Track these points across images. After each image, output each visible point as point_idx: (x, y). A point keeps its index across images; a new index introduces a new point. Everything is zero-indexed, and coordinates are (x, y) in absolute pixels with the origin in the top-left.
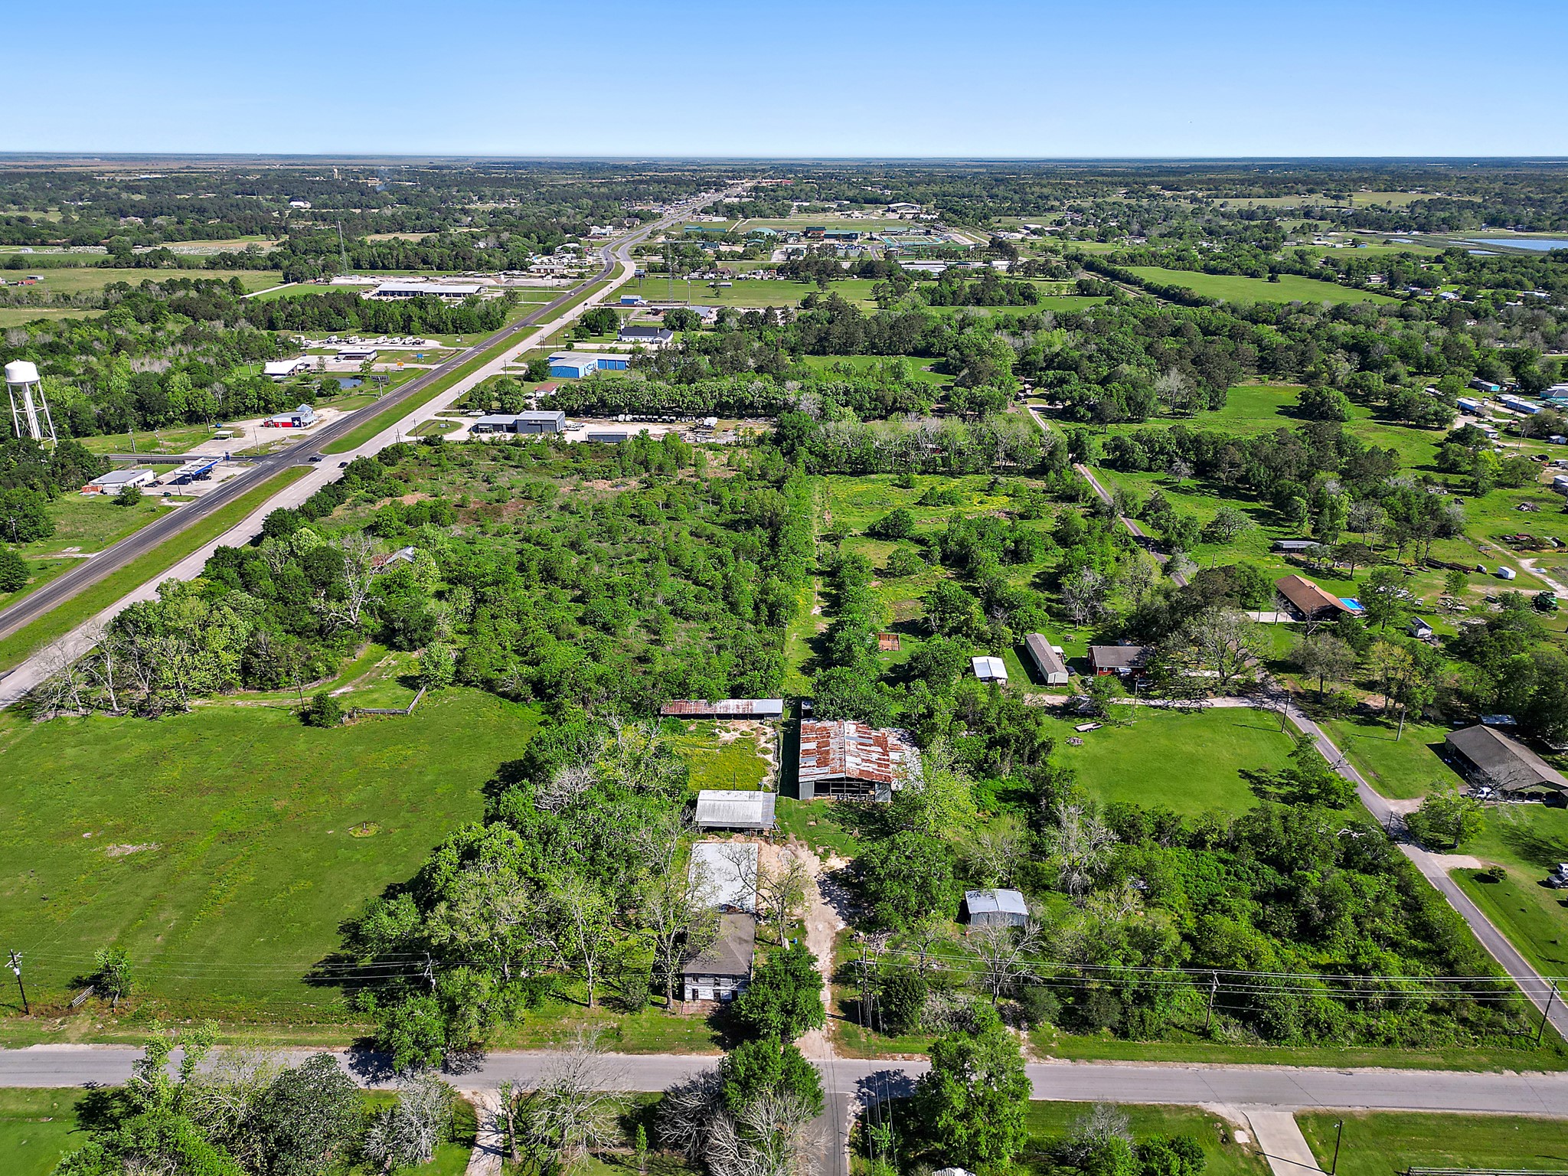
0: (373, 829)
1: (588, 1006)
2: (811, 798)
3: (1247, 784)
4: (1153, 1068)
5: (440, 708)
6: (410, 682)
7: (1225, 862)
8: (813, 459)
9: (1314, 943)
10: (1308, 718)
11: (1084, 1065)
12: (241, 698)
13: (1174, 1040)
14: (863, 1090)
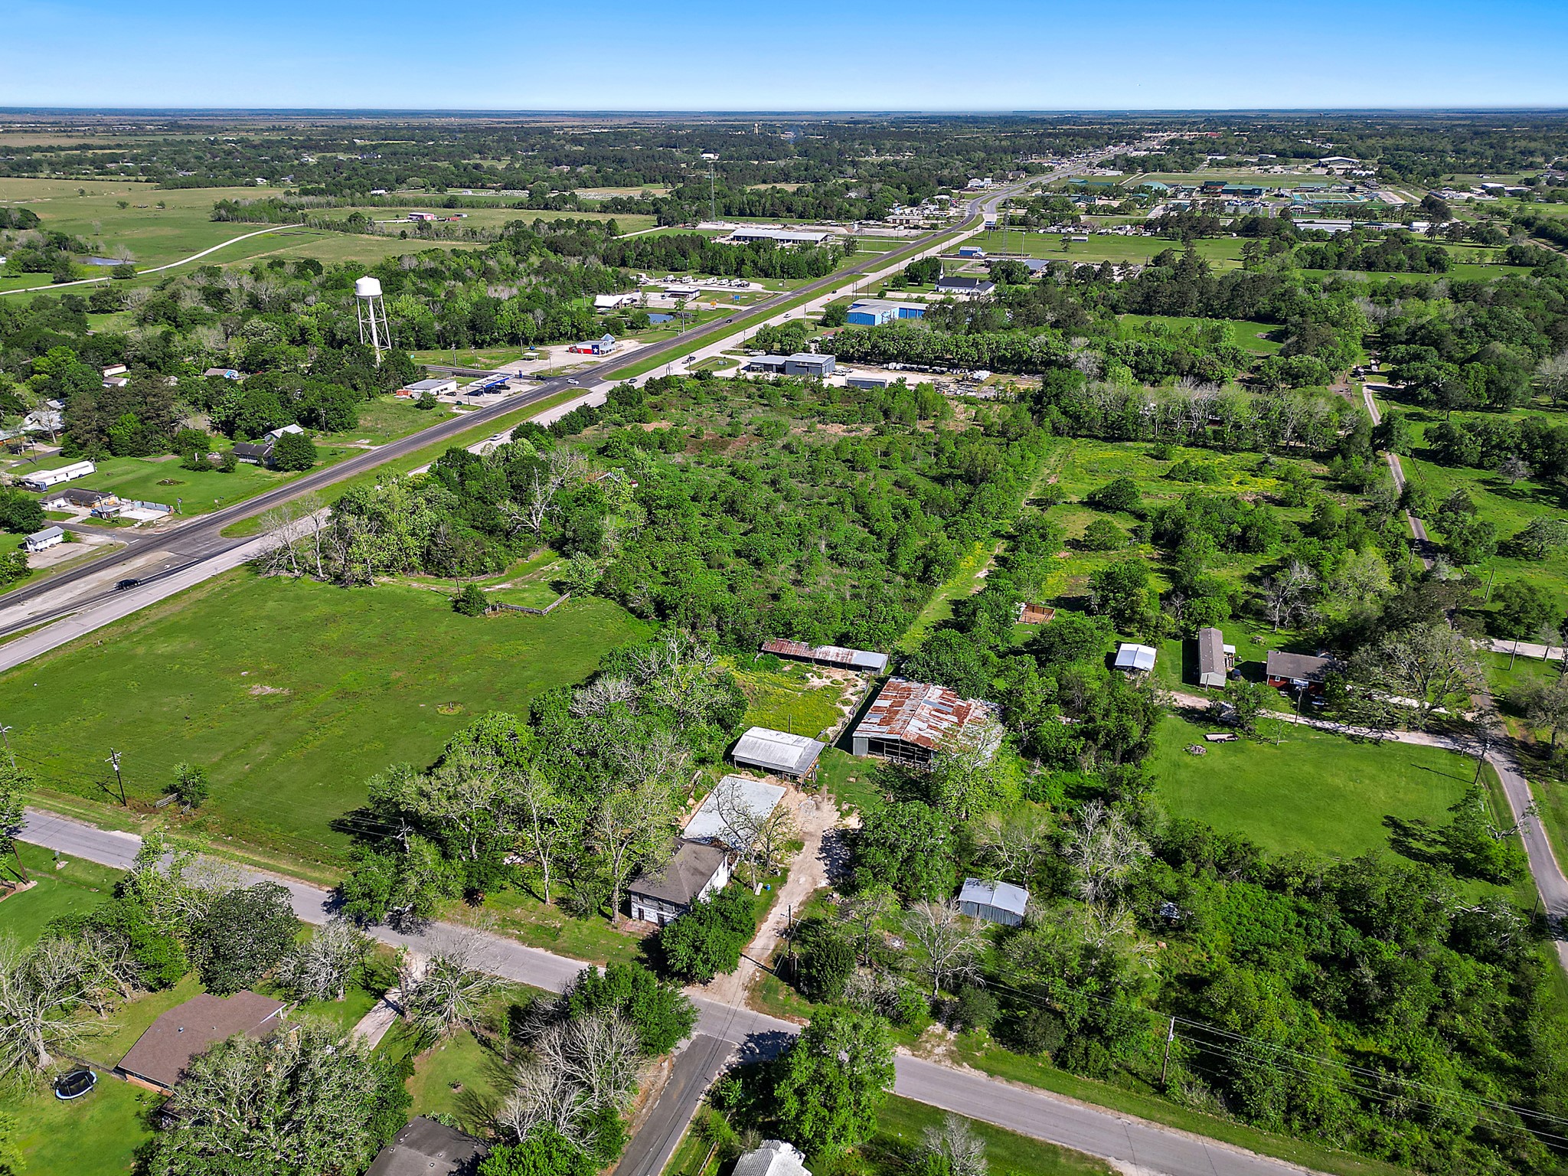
0: (458, 709)
1: (544, 902)
2: (864, 755)
3: (1389, 833)
4: (1077, 1106)
5: (573, 614)
6: (558, 587)
7: (1300, 912)
8: (1064, 419)
9: (1360, 1025)
10: (1521, 774)
11: (1000, 1083)
12: (418, 581)
13: (1120, 1085)
14: (750, 1044)
